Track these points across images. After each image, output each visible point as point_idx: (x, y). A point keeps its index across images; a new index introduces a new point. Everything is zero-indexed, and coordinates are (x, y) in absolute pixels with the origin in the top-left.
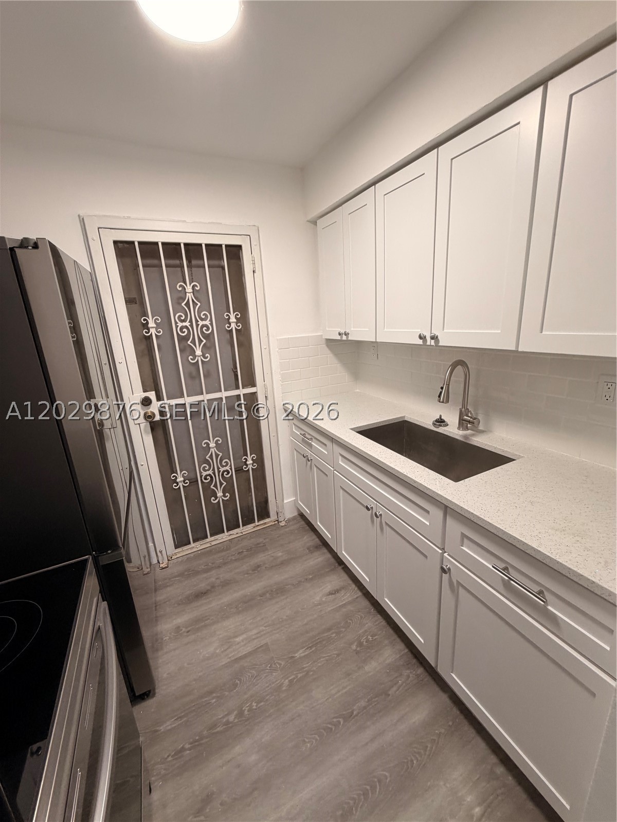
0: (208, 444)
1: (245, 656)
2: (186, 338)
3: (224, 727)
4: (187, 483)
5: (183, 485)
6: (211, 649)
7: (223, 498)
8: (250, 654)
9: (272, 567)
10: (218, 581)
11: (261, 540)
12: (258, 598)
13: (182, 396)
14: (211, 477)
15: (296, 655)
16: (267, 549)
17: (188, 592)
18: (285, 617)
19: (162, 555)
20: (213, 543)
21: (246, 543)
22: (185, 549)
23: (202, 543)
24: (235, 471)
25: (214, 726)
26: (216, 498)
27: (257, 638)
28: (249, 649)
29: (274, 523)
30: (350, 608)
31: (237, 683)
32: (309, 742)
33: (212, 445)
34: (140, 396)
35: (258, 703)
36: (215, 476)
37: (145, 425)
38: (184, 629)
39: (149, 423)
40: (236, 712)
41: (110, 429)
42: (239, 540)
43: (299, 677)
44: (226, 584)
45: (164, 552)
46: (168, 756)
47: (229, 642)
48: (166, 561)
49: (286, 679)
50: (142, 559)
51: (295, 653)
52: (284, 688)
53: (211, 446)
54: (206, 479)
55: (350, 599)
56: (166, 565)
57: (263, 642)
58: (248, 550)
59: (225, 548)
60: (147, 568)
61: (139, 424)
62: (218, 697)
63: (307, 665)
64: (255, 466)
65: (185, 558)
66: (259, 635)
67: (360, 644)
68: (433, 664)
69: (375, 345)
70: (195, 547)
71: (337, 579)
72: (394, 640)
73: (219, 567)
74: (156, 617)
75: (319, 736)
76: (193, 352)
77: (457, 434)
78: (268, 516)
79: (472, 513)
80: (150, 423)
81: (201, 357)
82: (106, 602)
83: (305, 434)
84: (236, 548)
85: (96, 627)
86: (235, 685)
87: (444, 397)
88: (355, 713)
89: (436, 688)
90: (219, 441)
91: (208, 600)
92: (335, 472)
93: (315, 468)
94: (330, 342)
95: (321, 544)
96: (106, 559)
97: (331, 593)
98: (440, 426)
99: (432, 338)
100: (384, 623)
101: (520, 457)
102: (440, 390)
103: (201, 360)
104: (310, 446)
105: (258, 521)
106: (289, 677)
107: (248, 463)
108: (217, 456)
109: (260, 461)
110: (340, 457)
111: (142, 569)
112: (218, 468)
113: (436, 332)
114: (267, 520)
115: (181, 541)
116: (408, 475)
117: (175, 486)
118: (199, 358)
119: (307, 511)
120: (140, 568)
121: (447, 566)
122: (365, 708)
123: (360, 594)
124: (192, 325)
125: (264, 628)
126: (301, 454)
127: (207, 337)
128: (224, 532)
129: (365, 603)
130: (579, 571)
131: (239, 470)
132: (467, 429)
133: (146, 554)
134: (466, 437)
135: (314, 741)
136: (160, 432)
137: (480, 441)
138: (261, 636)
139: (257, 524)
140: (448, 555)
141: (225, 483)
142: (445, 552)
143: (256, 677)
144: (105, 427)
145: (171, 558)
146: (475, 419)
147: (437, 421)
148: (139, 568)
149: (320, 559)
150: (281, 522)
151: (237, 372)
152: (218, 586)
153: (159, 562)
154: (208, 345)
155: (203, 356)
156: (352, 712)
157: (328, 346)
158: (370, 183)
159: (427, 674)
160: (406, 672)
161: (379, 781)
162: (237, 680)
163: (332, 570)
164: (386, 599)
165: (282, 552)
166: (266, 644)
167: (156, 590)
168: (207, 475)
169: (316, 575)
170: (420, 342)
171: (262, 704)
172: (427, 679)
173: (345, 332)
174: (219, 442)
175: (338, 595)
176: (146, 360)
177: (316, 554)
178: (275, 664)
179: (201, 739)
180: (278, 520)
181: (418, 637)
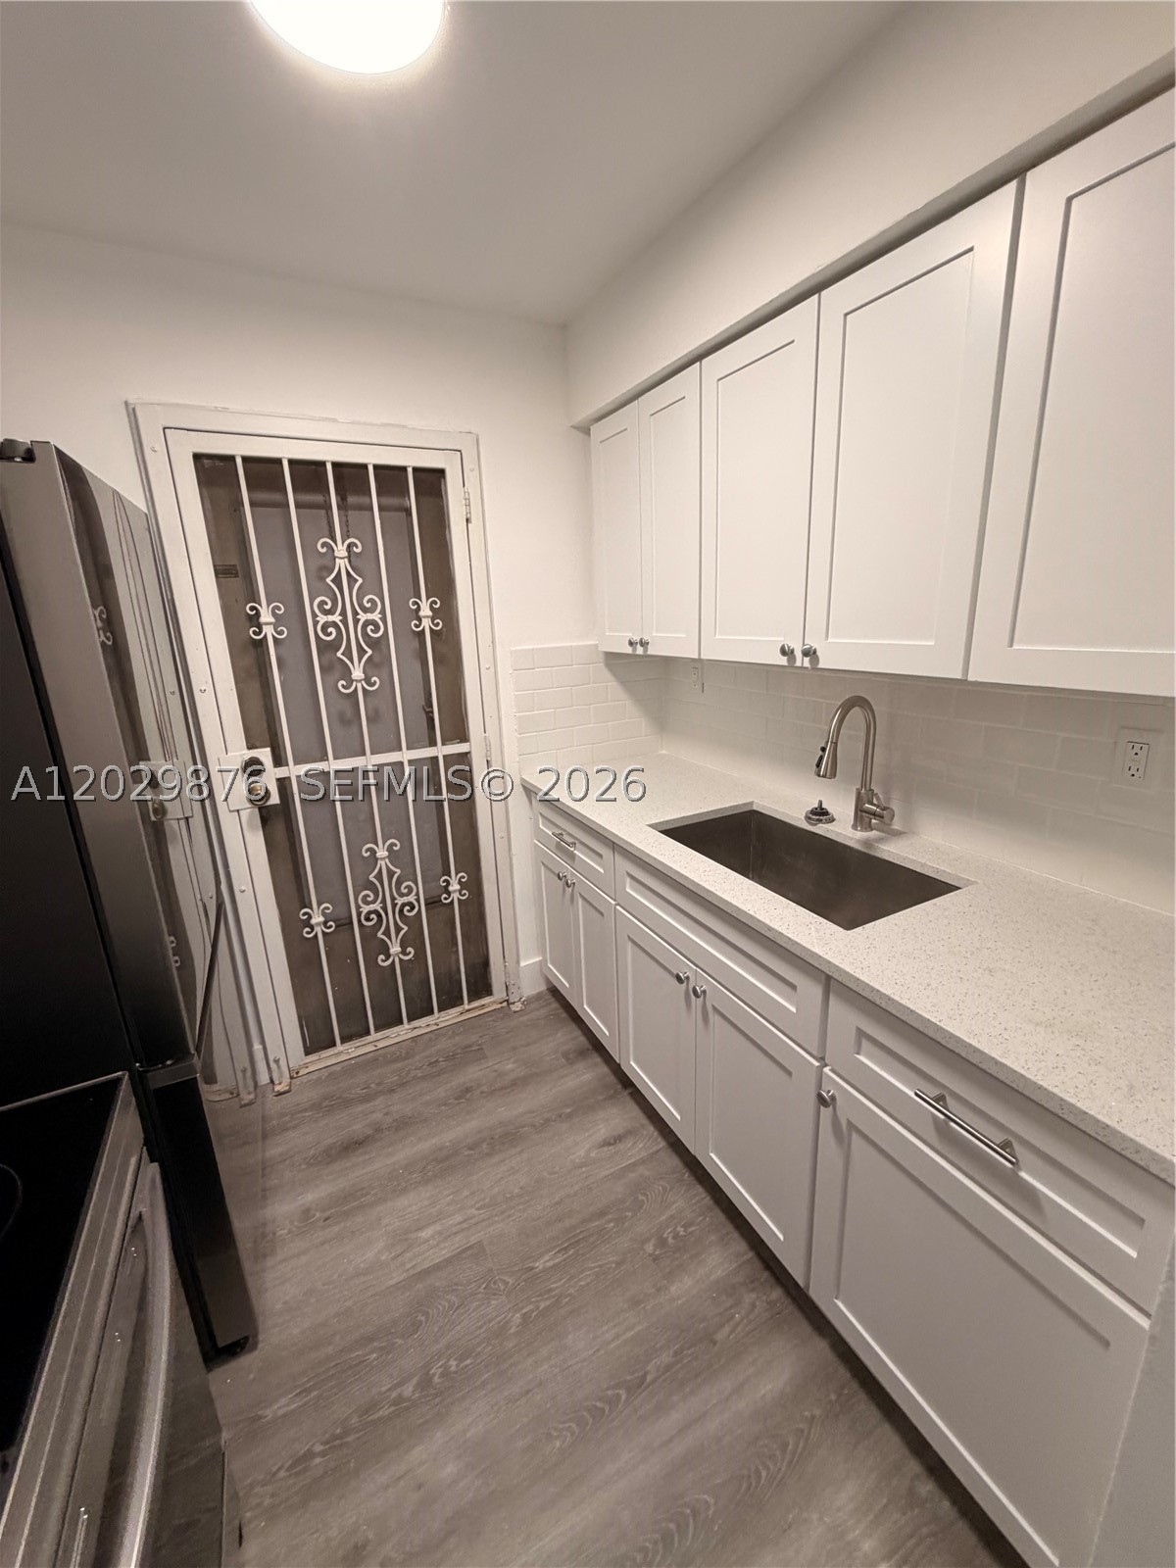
0: (373, 852)
1: (437, 1267)
2: (334, 646)
3: (393, 1408)
4: (331, 927)
5: (323, 932)
6: (370, 1255)
7: (401, 956)
8: (448, 1261)
9: (492, 1093)
10: (389, 1119)
11: (474, 1038)
12: (466, 1153)
13: (324, 757)
14: (379, 916)
15: (537, 1264)
16: (485, 1057)
17: (330, 1141)
18: (517, 1191)
19: (279, 1067)
20: (380, 1045)
21: (444, 1044)
22: (327, 1055)
23: (358, 1044)
24: (426, 905)
25: (372, 1406)
26: (388, 956)
27: (462, 1230)
28: (445, 1252)
29: (500, 1006)
30: (643, 1170)
31: (421, 1322)
32: (557, 1437)
33: (382, 853)
34: (241, 756)
35: (461, 1359)
36: (387, 914)
37: (250, 814)
38: (318, 1215)
39: (257, 810)
40: (414, 1381)
41: (178, 819)
42: (430, 1040)
43: (541, 1308)
44: (403, 1124)
45: (283, 1062)
46: (279, 1469)
47: (406, 1240)
48: (286, 1080)
49: (516, 1311)
50: (240, 1075)
51: (536, 1260)
52: (512, 1331)
53: (378, 855)
54: (368, 919)
55: (644, 1154)
56: (287, 1088)
57: (473, 1240)
58: (448, 1059)
59: (403, 1055)
60: (249, 1093)
61: (238, 811)
62: (382, 1349)
63: (559, 1284)
64: (465, 894)
65: (325, 1073)
66: (465, 1225)
67: (662, 1242)
68: (801, 1283)
69: (698, 664)
70: (345, 1052)
71: (620, 1116)
72: (727, 1234)
73: (391, 1091)
74: (264, 1190)
75: (577, 1425)
76: (347, 674)
77: (851, 839)
78: (489, 992)
79: (878, 991)
80: (260, 809)
81: (363, 682)
82: (156, 1165)
83: (561, 834)
84: (427, 1053)
85: (134, 1214)
86: (416, 1326)
87: (826, 767)
88: (649, 1378)
89: (806, 1328)
90: (396, 845)
91: (367, 1157)
92: (618, 907)
93: (580, 901)
94: (612, 659)
95: (590, 1047)
96: (162, 1077)
97: (606, 1143)
98: (820, 821)
99: (806, 653)
100: (708, 1200)
101: (969, 883)
102: (821, 753)
103: (363, 688)
104: (572, 856)
105: (470, 1002)
106: (522, 1308)
107: (451, 888)
108: (391, 874)
109: (474, 886)
110: (628, 880)
111: (238, 1095)
112: (393, 899)
113: (812, 642)
114: (486, 1000)
115: (317, 1039)
116: (757, 916)
117: (308, 933)
118: (359, 685)
119: (563, 983)
120: (235, 1094)
121: (829, 1092)
122: (668, 1368)
123: (662, 1144)
124: (345, 621)
125: (476, 1212)
126: (554, 873)
127: (374, 644)
128: (401, 1023)
129: (673, 1162)
130: (1079, 1105)
131: (432, 903)
132: (870, 828)
133: (247, 1065)
134: (867, 843)
135: (569, 1435)
136: (279, 827)
137: (894, 851)
138: (468, 1229)
139: (467, 1007)
140: (832, 1070)
141: (406, 928)
142: (826, 1065)
143: (457, 1308)
144: (169, 816)
145: (297, 1073)
146: (884, 809)
147: (814, 812)
148: (232, 1093)
149: (588, 1076)
150: (514, 1003)
151: (432, 712)
152: (388, 1129)
153: (272, 1081)
154: (377, 659)
155: (367, 680)
156: (644, 1376)
157: (607, 665)
158: (690, 357)
159: (789, 1300)
160: (749, 1298)
161: (695, 1513)
162: (420, 1315)
163: (612, 1097)
164: (712, 1155)
165: (514, 1063)
166: (480, 1243)
167: (265, 1137)
168: (370, 913)
169: (578, 1108)
170: (783, 661)
171: (468, 1362)
172: (790, 1310)
173: (641, 640)
174: (395, 848)
175: (621, 1146)
176: (255, 686)
177: (581, 1066)
178: (495, 1283)
179: (346, 1433)
180: (507, 1001)
181: (772, 1230)
